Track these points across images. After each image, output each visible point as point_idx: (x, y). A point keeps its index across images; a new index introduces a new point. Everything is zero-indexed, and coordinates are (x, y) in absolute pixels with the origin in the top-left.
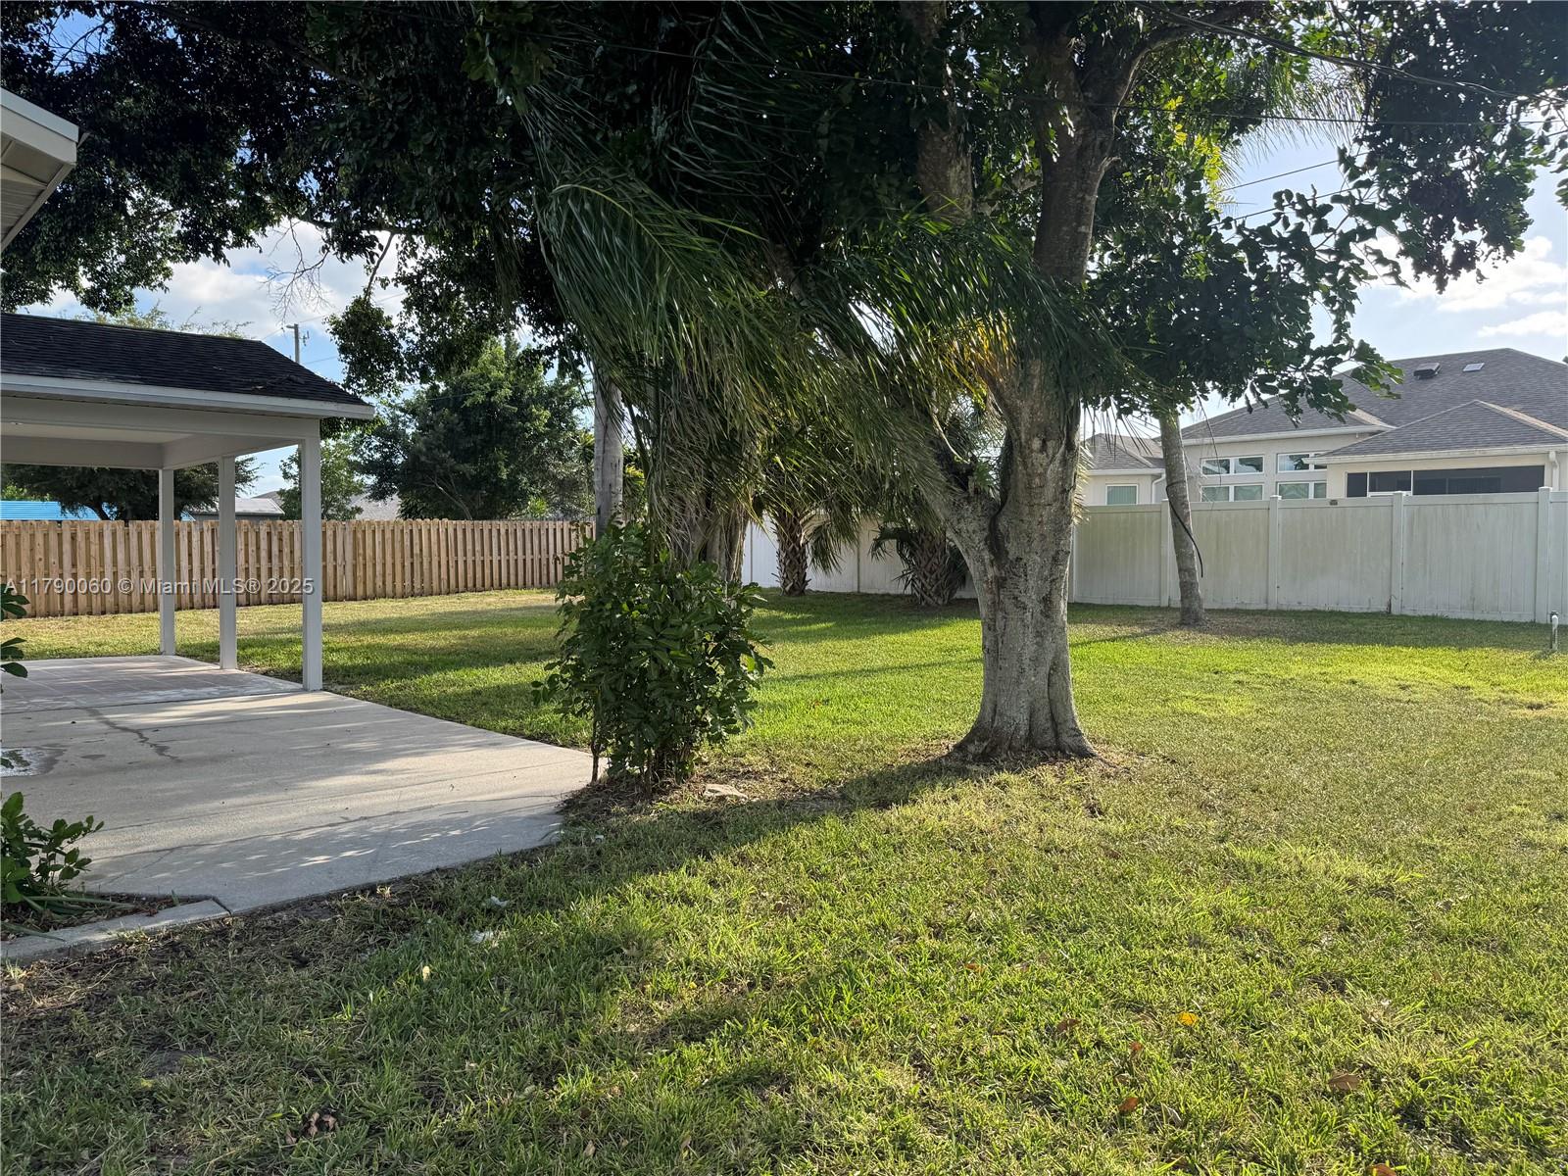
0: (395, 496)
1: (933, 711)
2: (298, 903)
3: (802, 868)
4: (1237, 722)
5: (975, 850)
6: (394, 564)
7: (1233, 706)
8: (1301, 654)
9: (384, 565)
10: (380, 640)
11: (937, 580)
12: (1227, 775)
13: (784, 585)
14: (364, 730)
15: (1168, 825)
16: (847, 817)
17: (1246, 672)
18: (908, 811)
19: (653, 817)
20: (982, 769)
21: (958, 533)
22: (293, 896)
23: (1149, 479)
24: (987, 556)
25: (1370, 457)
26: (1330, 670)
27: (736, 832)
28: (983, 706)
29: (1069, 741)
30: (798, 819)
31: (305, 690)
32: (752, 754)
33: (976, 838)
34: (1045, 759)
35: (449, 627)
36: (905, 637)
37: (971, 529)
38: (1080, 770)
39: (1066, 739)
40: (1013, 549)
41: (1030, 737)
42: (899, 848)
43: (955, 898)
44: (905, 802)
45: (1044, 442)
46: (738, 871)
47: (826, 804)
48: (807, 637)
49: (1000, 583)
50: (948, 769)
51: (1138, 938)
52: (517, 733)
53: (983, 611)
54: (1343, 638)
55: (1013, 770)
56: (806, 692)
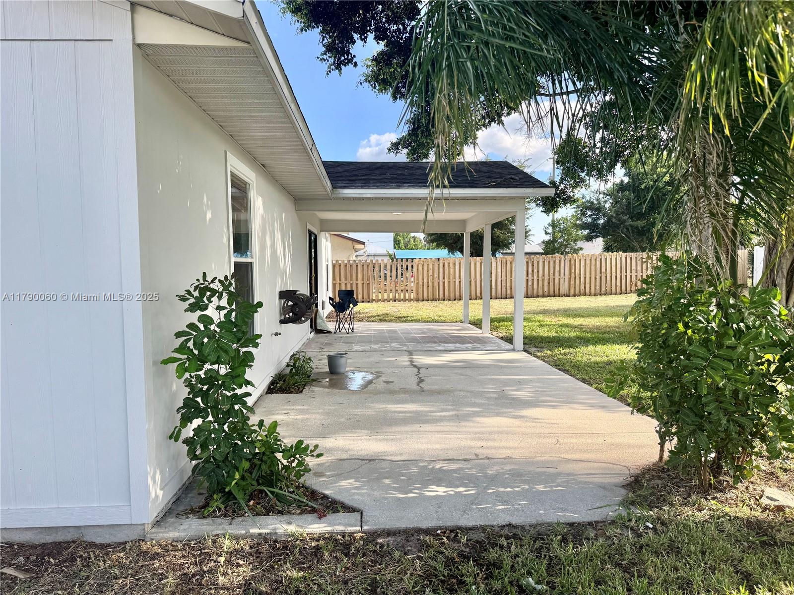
0: (599, 239)
6: (590, 278)
9: (585, 278)
14: (528, 382)
31: (514, 350)
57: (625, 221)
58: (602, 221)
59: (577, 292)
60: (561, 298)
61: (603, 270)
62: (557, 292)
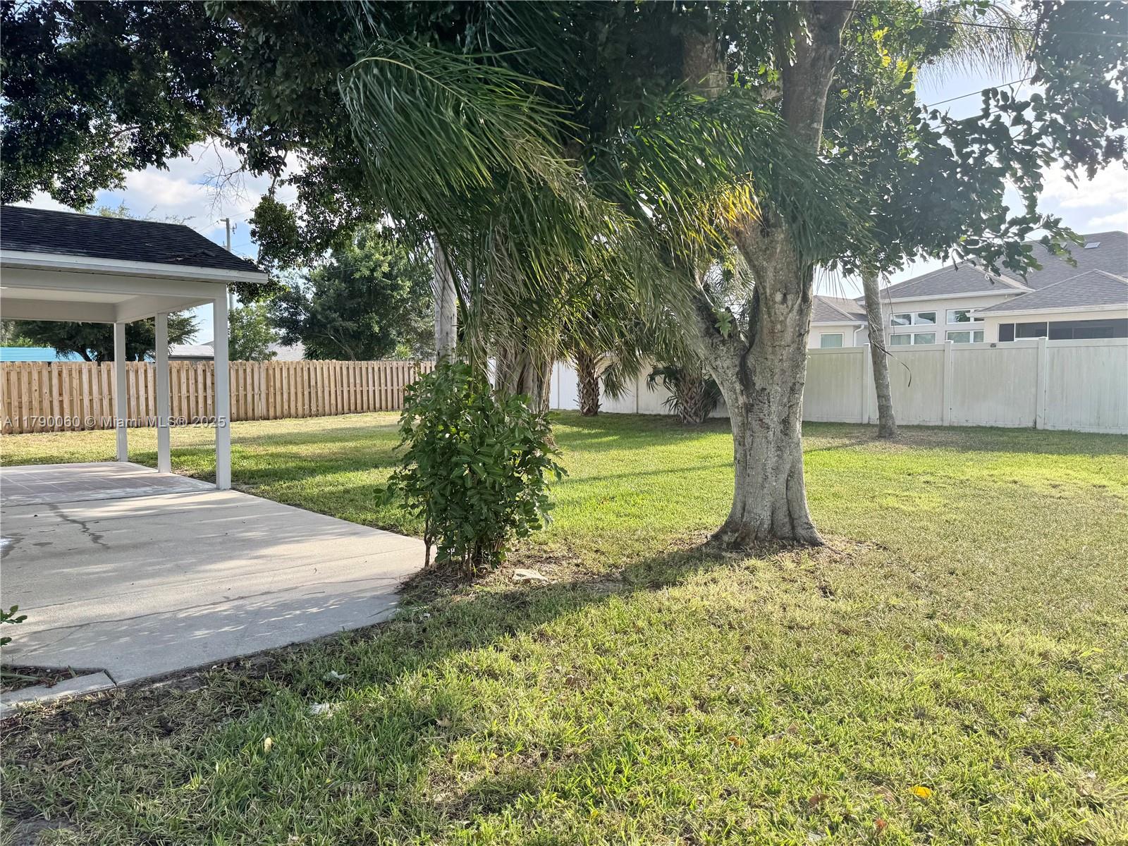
0: (299, 343)
1: (694, 506)
2: (174, 675)
3: (590, 644)
4: (930, 515)
5: (731, 627)
6: (296, 393)
7: (927, 502)
8: (972, 460)
9: (289, 393)
10: (281, 449)
11: (695, 404)
12: (928, 560)
13: (583, 408)
14: (256, 521)
15: (887, 605)
16: (627, 597)
17: (932, 474)
18: (676, 592)
19: (472, 597)
20: (734, 555)
21: (715, 369)
22: (170, 669)
23: (852, 329)
24: (738, 387)
25: (1017, 312)
26: (995, 472)
27: (537, 612)
28: (734, 504)
29: (803, 532)
30: (588, 599)
31: (218, 489)
32: (554, 542)
33: (733, 617)
34: (784, 547)
35: (334, 440)
36: (672, 447)
37: (725, 366)
38: (811, 556)
39: (801, 532)
40: (759, 382)
41: (772, 529)
42: (669, 625)
43: (716, 672)
44: (674, 585)
45: (785, 295)
46: (537, 647)
47: (611, 585)
48: (599, 447)
49: (749, 408)
50: (708, 555)
51: (872, 710)
52: (373, 524)
53: (735, 430)
54: (1003, 447)
55: (760, 556)
56: (597, 491)
57: (334, 320)
58: (302, 317)
59: (278, 413)
60: (256, 423)
61: (313, 383)
62: (250, 413)
